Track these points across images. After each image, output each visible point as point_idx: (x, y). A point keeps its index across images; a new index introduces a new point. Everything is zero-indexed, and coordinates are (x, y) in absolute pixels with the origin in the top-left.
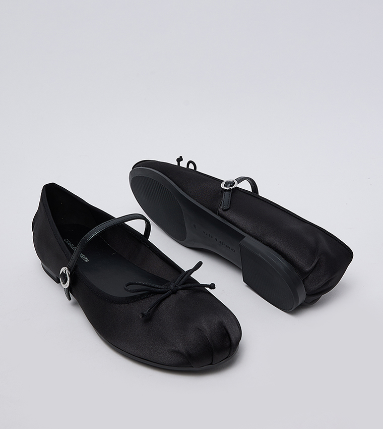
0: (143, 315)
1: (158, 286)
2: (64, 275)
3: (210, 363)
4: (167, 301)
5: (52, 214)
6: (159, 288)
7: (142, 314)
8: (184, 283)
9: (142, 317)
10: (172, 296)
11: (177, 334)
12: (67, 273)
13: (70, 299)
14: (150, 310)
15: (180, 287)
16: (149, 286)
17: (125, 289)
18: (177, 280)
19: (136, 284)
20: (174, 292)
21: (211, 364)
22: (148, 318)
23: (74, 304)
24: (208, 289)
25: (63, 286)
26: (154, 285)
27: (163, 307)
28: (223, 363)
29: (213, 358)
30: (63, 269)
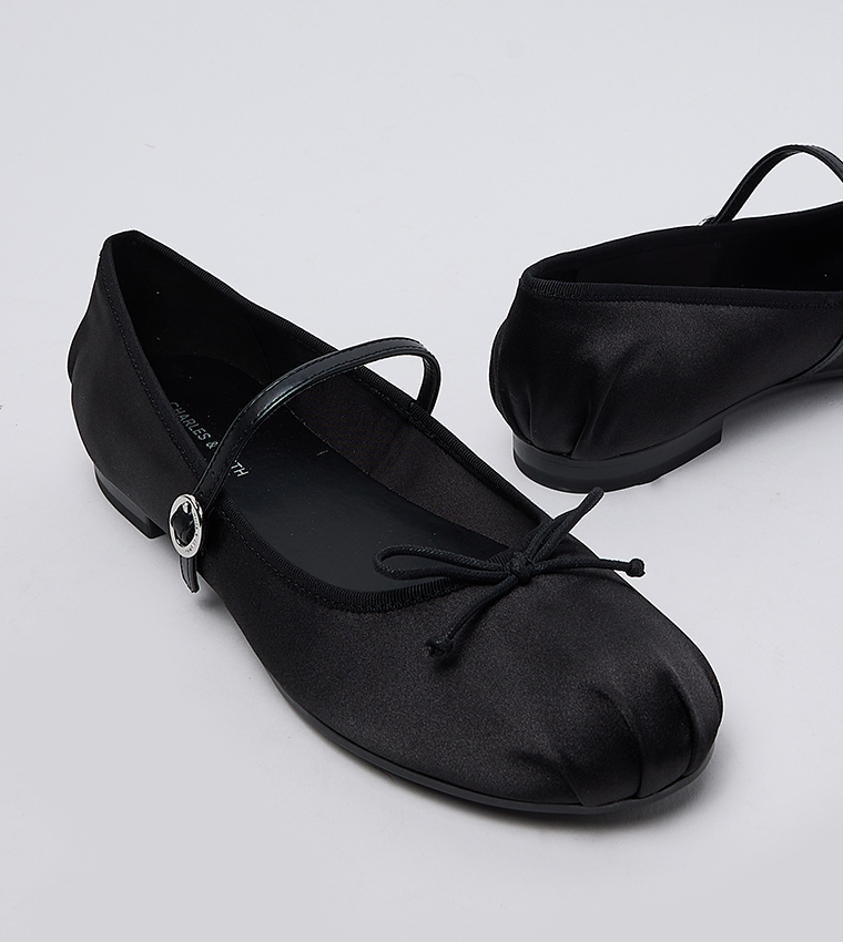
0: (434, 649)
1: (476, 562)
2: (183, 520)
3: (632, 793)
4: (503, 605)
5: (136, 331)
6: (477, 568)
7: (430, 643)
8: (552, 556)
9: (432, 654)
10: (520, 592)
11: (536, 707)
12: (193, 511)
13: (195, 589)
14: (454, 633)
15: (540, 567)
16: (447, 562)
17: (379, 570)
18: (532, 545)
19: (411, 554)
20: (524, 581)
21: (635, 797)
22: (446, 659)
23: (209, 604)
24: (622, 574)
25: (182, 551)
26: (463, 558)
27: (491, 623)
28: (670, 793)
29: (641, 778)
30: (181, 501)
